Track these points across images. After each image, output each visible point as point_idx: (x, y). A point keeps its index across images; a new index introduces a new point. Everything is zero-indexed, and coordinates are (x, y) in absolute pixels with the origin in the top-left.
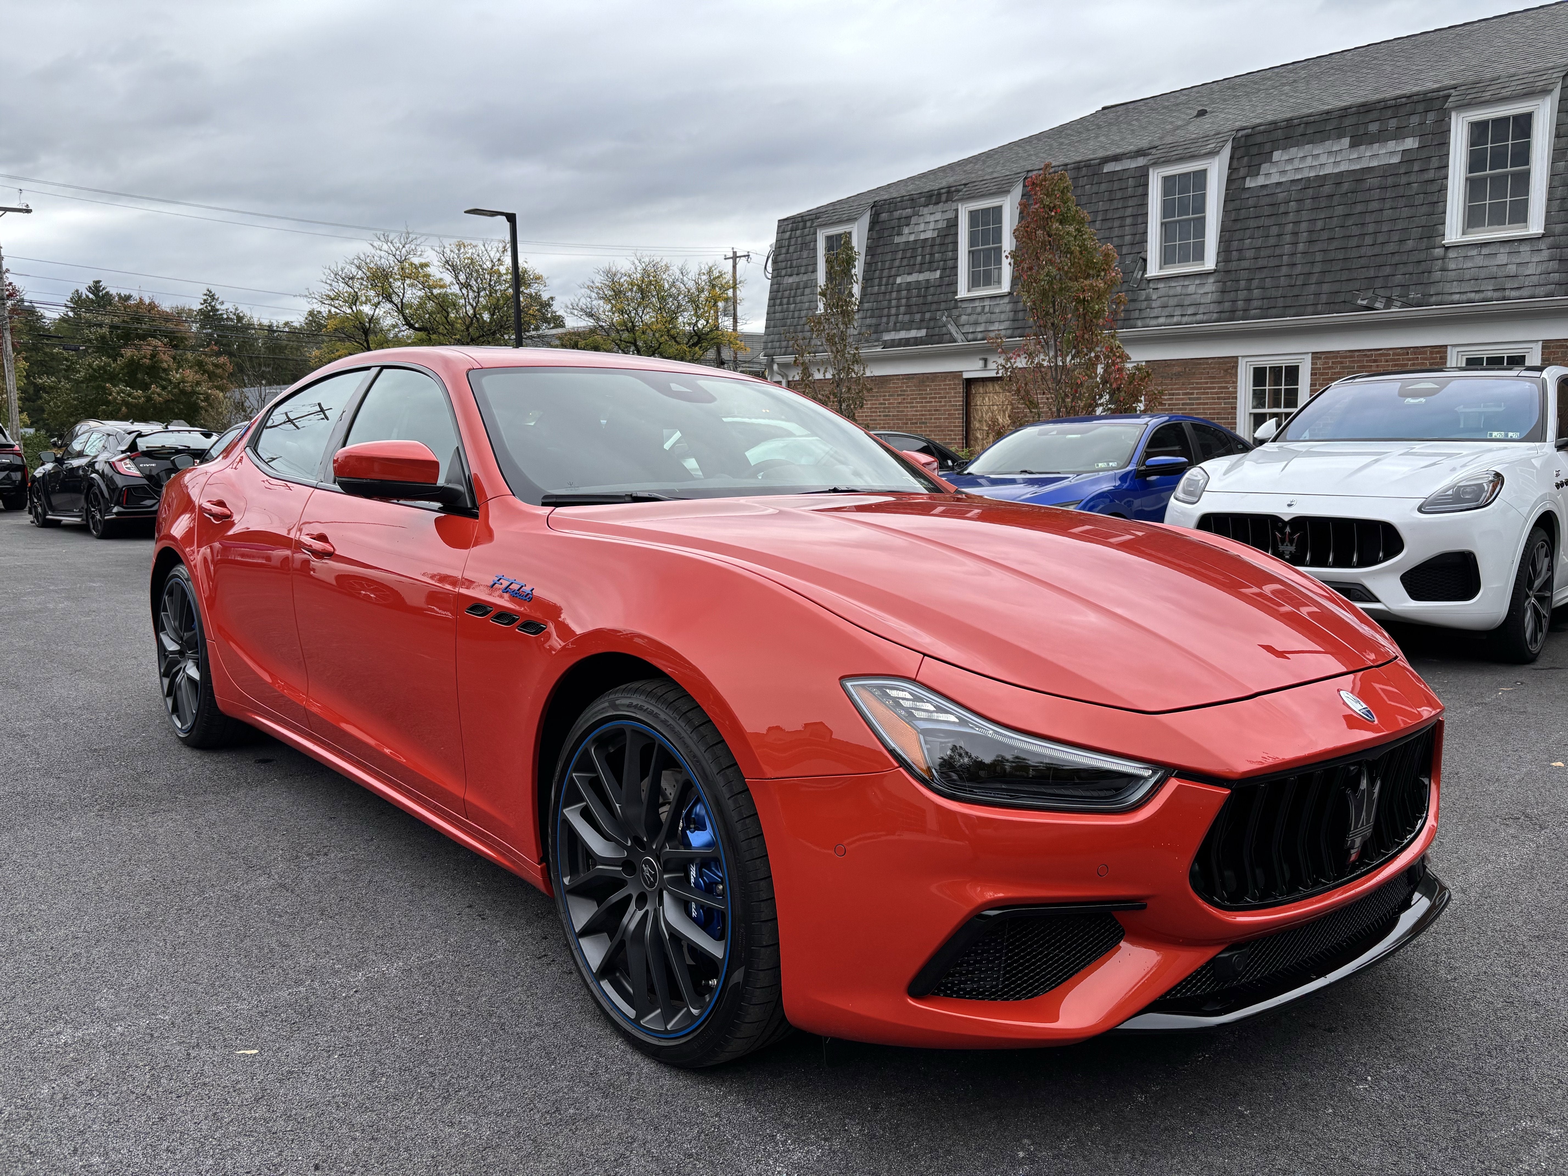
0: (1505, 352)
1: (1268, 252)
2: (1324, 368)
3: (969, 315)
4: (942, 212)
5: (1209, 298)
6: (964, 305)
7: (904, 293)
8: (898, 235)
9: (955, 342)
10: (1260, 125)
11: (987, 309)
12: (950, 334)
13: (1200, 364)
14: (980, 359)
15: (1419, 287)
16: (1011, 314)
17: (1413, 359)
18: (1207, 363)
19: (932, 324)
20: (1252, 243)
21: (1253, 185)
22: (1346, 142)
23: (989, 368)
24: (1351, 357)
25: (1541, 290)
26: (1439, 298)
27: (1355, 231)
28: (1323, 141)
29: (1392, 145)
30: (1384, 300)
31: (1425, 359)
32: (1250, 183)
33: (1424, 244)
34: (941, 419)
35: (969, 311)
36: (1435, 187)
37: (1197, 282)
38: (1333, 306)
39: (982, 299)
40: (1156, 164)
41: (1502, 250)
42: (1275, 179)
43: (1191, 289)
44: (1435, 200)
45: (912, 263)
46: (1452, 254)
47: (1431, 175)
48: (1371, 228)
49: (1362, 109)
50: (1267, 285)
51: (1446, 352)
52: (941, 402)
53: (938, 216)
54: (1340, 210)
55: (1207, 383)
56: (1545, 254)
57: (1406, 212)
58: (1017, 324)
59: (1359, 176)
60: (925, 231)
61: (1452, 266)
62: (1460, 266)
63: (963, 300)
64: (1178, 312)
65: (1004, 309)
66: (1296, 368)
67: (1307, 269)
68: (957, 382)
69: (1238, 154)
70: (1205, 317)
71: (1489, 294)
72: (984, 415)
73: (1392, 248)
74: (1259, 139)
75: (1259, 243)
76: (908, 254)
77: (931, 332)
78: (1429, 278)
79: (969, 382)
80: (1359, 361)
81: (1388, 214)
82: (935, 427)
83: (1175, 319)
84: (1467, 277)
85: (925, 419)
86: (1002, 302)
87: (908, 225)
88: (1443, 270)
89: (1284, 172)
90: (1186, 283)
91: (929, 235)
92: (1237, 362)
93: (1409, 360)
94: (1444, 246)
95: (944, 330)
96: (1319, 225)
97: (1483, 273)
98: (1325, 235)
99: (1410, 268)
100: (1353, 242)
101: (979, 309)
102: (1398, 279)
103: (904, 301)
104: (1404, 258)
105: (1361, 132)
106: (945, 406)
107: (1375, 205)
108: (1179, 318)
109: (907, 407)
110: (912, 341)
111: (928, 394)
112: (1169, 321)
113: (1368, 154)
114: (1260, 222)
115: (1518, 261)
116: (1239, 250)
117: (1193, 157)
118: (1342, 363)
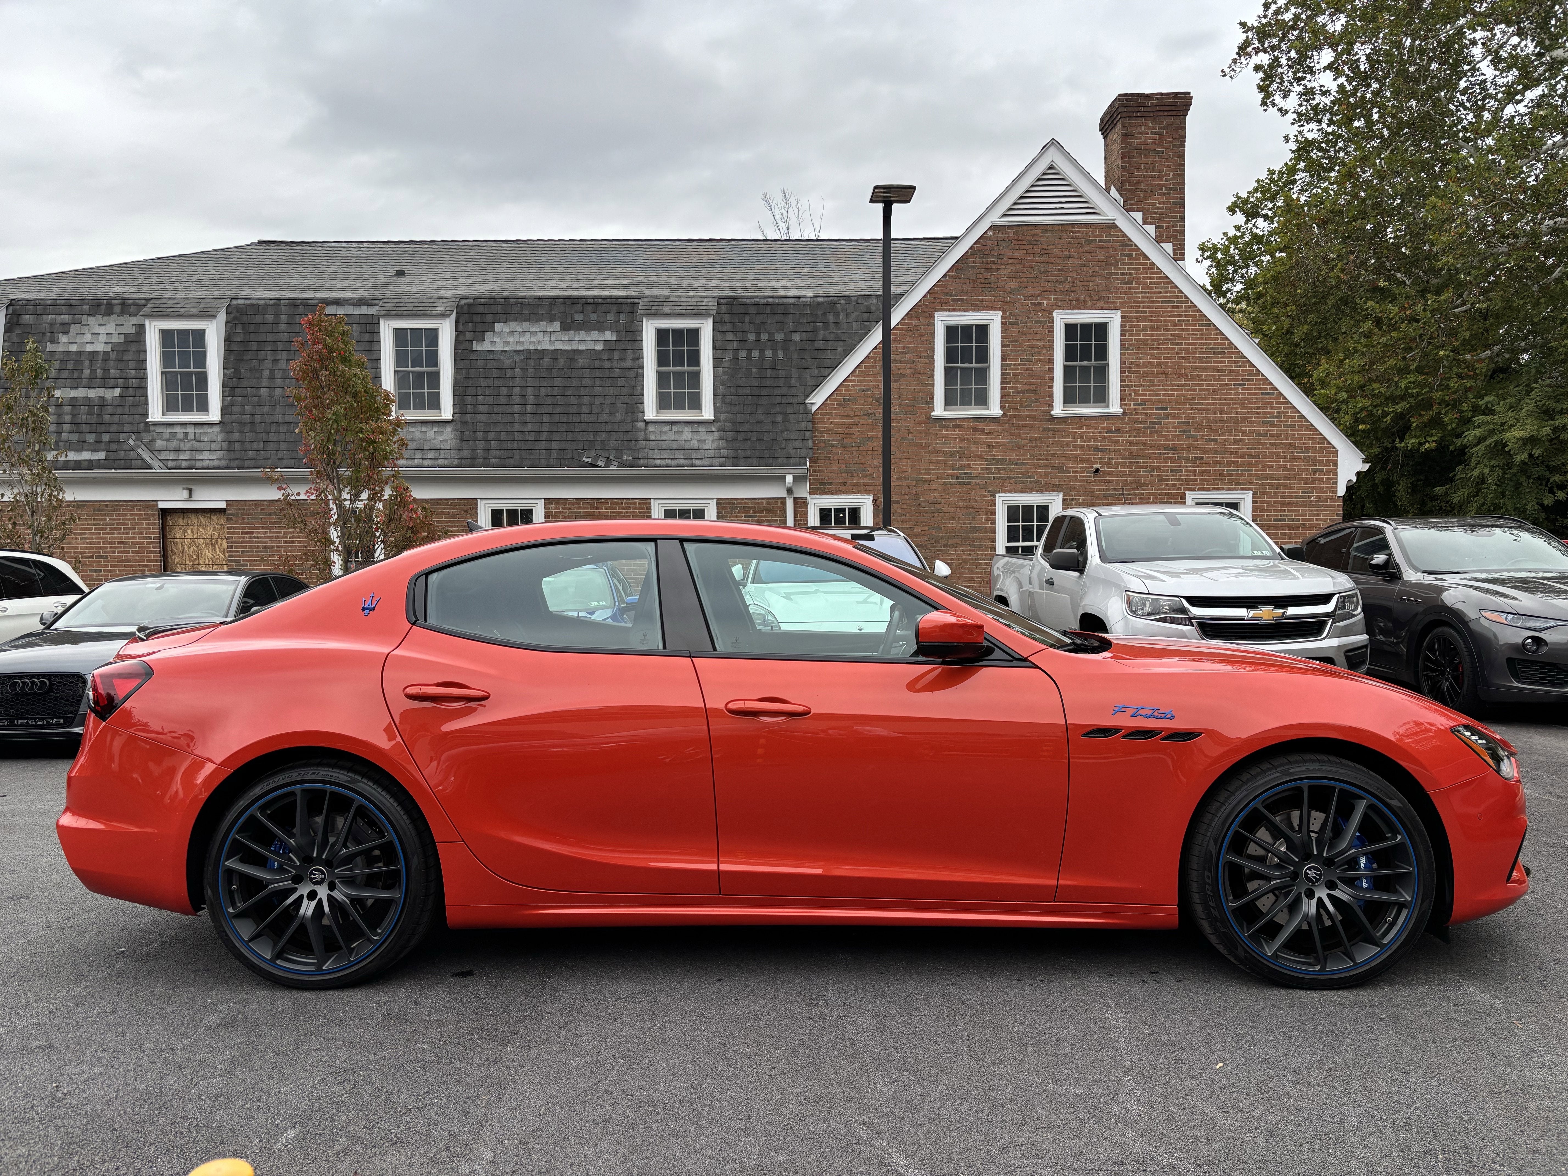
0: (691, 505)
1: (502, 409)
2: (556, 513)
3: (167, 440)
4: (117, 325)
5: (448, 445)
6: (159, 429)
7: (67, 409)
8: (51, 342)
9: (151, 468)
10: (480, 298)
11: (191, 436)
12: (142, 459)
13: (440, 504)
14: (184, 489)
15: (630, 451)
16: (225, 445)
17: (626, 508)
18: (447, 504)
19: (113, 446)
20: (484, 399)
21: (479, 349)
22: (557, 326)
23: (194, 498)
24: (578, 504)
25: (716, 461)
26: (646, 461)
27: (574, 400)
28: (538, 321)
29: (595, 335)
30: (604, 460)
31: (635, 508)
32: (476, 346)
33: (629, 418)
34: (129, 552)
35: (167, 436)
36: (632, 374)
37: (435, 429)
38: (562, 461)
39: (183, 425)
40: (388, 315)
41: (686, 429)
42: (499, 346)
43: (430, 435)
44: (633, 384)
45: (75, 376)
46: (651, 428)
47: (628, 363)
48: (586, 400)
49: (568, 301)
50: (503, 438)
51: (650, 504)
52: (127, 534)
53: (111, 328)
54: (559, 382)
55: (448, 522)
56: (716, 435)
57: (612, 390)
58: (232, 455)
59: (573, 355)
60: (93, 343)
61: (652, 437)
62: (658, 438)
63: (155, 424)
64: (418, 455)
65: (215, 438)
66: (530, 511)
67: (537, 427)
68: (149, 512)
69: (462, 320)
70: (447, 462)
71: (682, 462)
72: (186, 549)
73: (604, 417)
74: (481, 309)
75: (491, 400)
76: (70, 365)
77: (112, 455)
78: (636, 445)
79: (165, 512)
80: (584, 508)
81: (598, 390)
82: (119, 561)
83: (416, 462)
84: (664, 447)
85: (105, 552)
86: (210, 430)
87: (66, 333)
88: (646, 439)
89: (506, 342)
90: (424, 429)
91: (99, 347)
92: (476, 504)
93: (623, 508)
94: (644, 421)
95: (132, 455)
96: (543, 391)
97: (675, 445)
98: (549, 401)
99: (621, 436)
100: (573, 410)
101: (180, 436)
102: (613, 443)
103: (67, 418)
104: (616, 427)
105: (569, 320)
106: (134, 538)
107: (586, 382)
108: (421, 461)
109: (76, 539)
110: (85, 464)
111: (107, 524)
112: (410, 463)
113: (577, 339)
114: (491, 382)
115: (698, 438)
116: (474, 405)
117: (425, 315)
118: (570, 508)
